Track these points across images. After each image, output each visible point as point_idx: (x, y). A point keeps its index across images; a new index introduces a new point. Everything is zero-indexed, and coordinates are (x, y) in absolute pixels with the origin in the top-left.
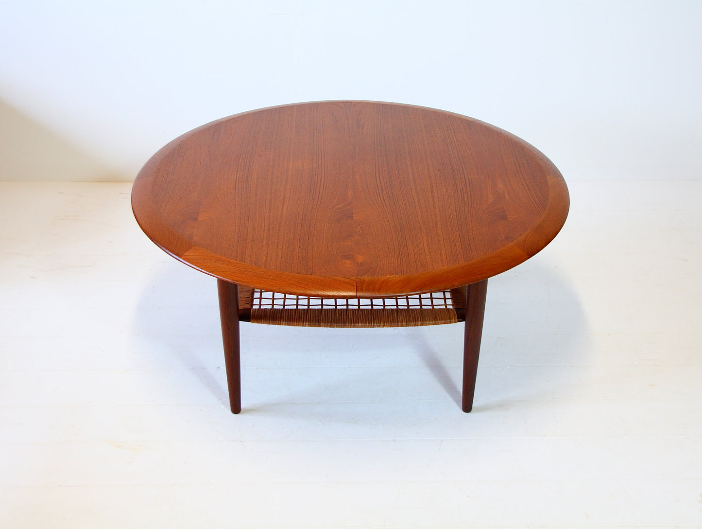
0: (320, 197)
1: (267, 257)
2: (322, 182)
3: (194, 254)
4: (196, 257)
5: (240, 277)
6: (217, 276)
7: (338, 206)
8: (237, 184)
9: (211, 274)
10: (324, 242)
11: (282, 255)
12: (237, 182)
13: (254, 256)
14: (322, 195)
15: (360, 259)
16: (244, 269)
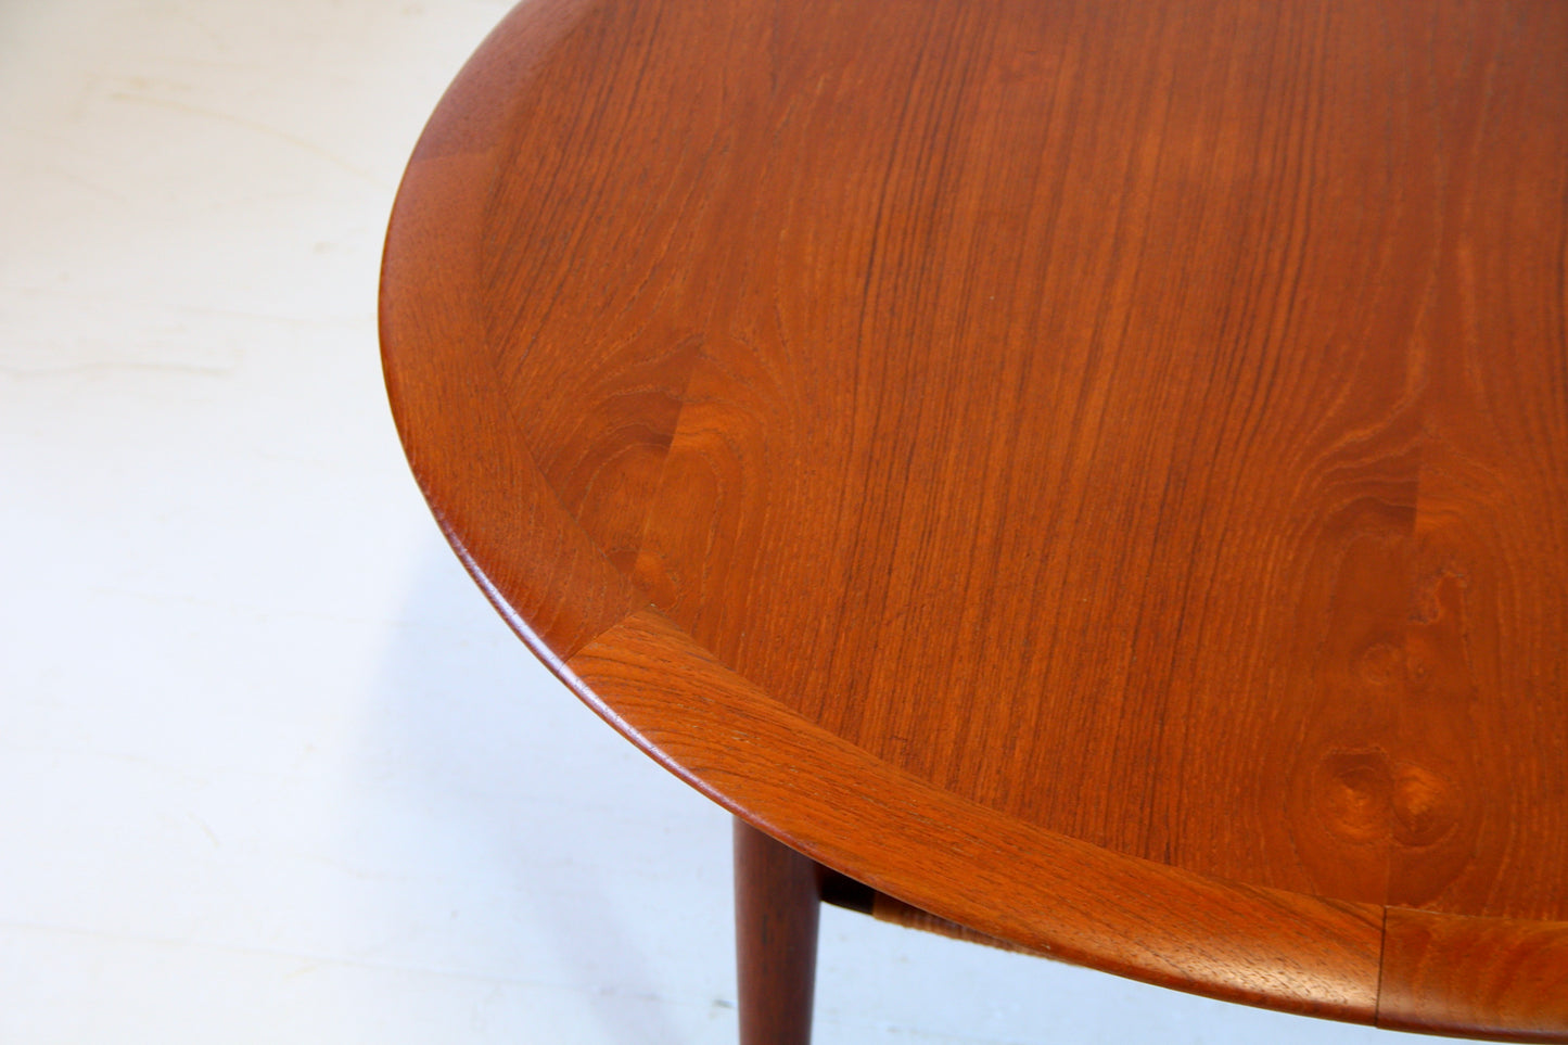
0: (1269, 367)
1: (967, 722)
2: (1291, 271)
3: (627, 654)
4: (636, 672)
5: (825, 824)
6: (733, 804)
7: (1349, 437)
8: (881, 243)
9: (695, 779)
10: (1252, 660)
11: (1040, 714)
12: (882, 230)
13: (909, 710)
14: (1278, 361)
15: (1421, 790)
16: (850, 782)
